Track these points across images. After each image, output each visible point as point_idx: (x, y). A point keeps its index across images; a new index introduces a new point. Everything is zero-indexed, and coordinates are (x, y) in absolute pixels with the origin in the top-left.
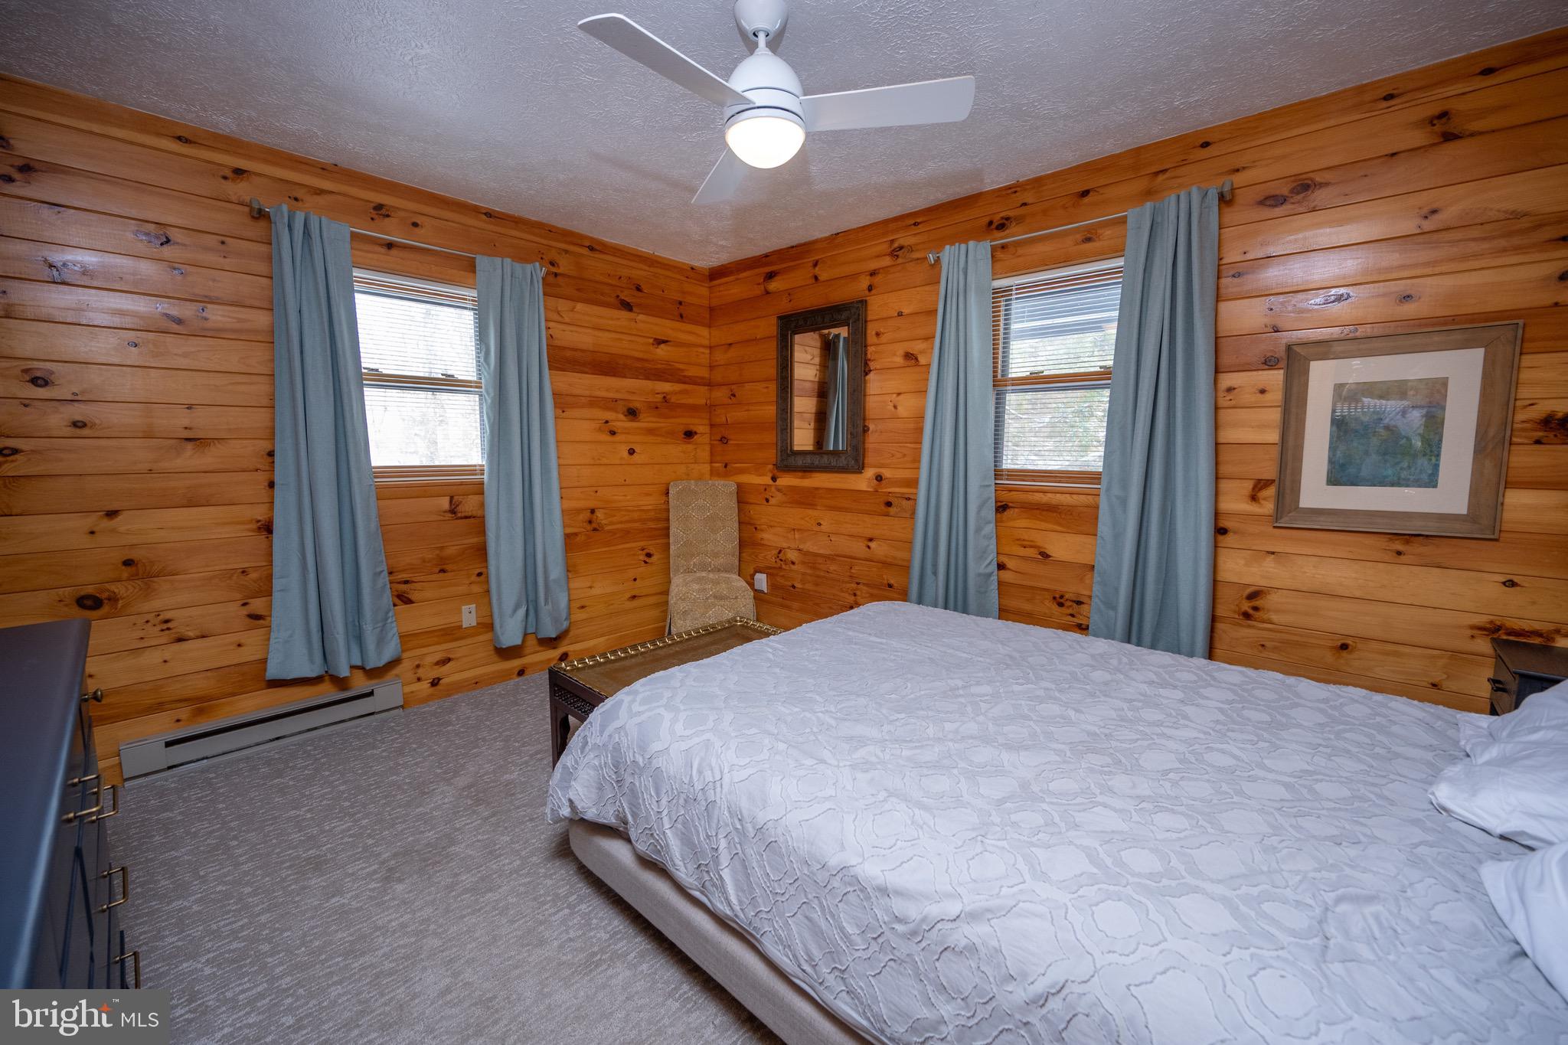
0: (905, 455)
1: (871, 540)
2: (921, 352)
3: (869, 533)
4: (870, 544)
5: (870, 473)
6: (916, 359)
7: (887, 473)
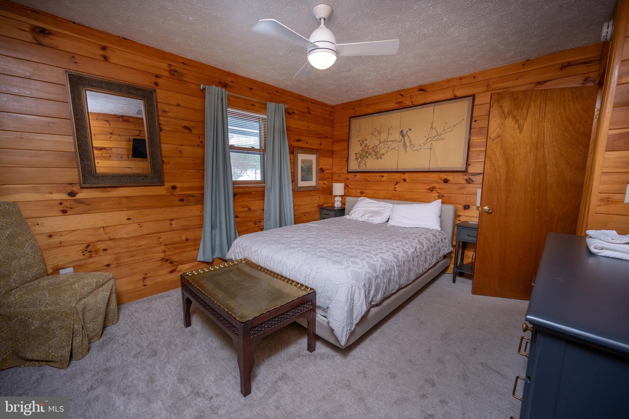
0: (189, 176)
1: (172, 220)
2: (192, 127)
3: (171, 217)
4: (172, 222)
5: (168, 185)
6: (191, 130)
7: (178, 185)
